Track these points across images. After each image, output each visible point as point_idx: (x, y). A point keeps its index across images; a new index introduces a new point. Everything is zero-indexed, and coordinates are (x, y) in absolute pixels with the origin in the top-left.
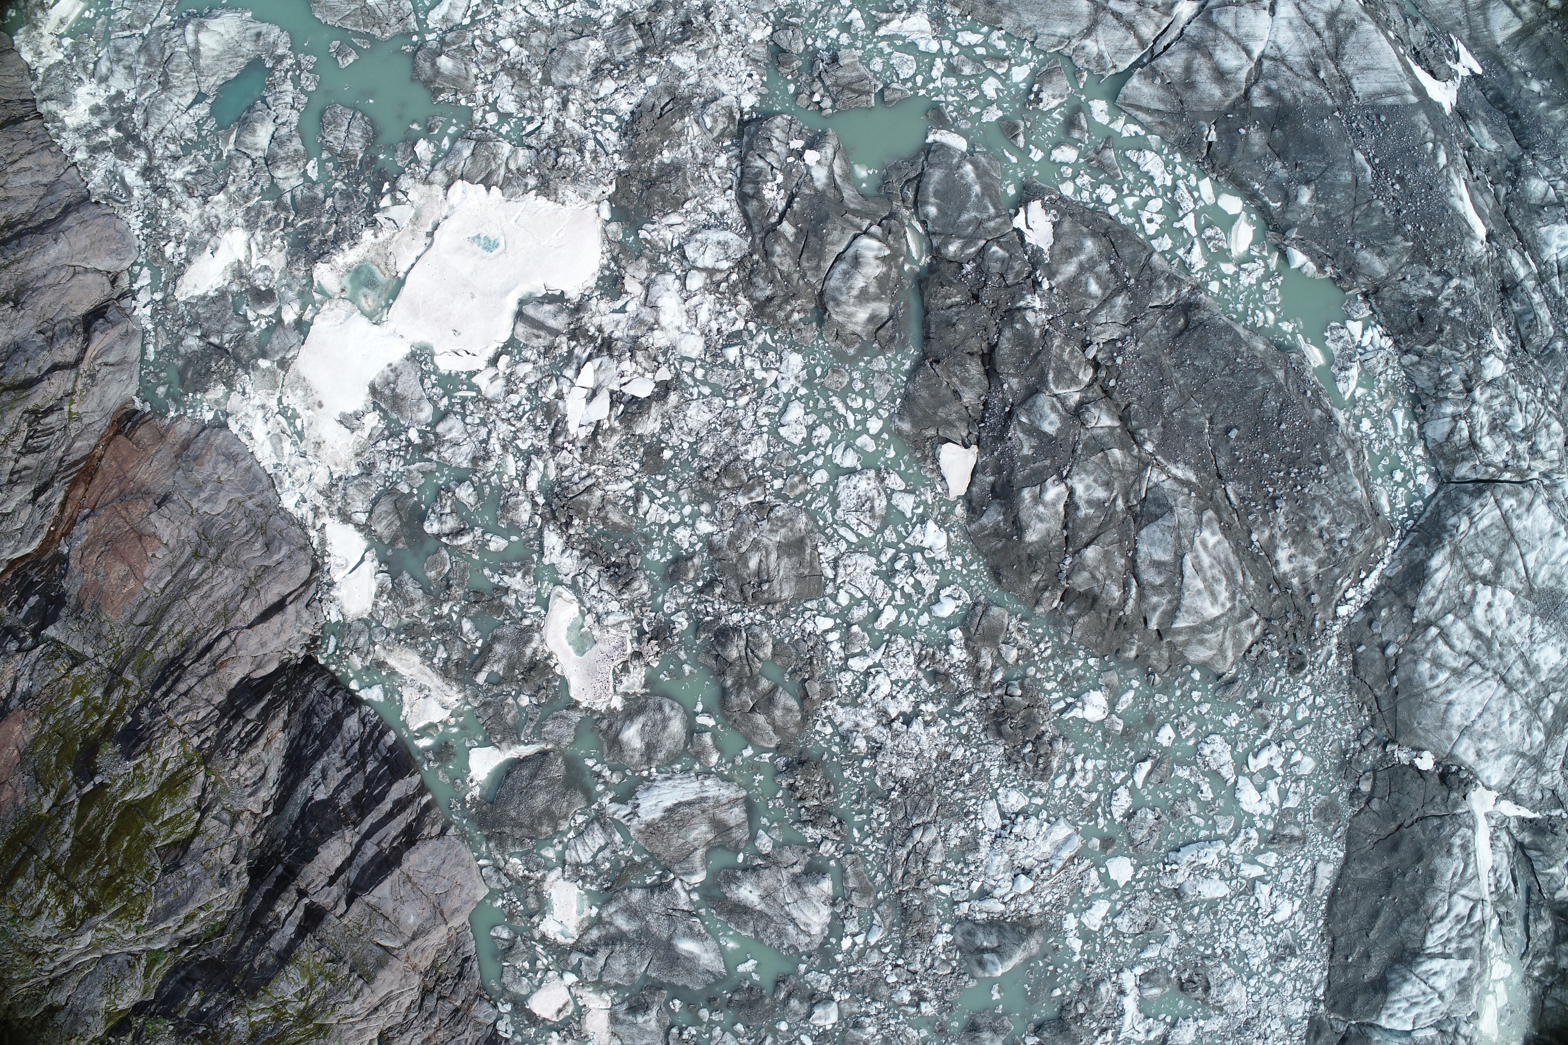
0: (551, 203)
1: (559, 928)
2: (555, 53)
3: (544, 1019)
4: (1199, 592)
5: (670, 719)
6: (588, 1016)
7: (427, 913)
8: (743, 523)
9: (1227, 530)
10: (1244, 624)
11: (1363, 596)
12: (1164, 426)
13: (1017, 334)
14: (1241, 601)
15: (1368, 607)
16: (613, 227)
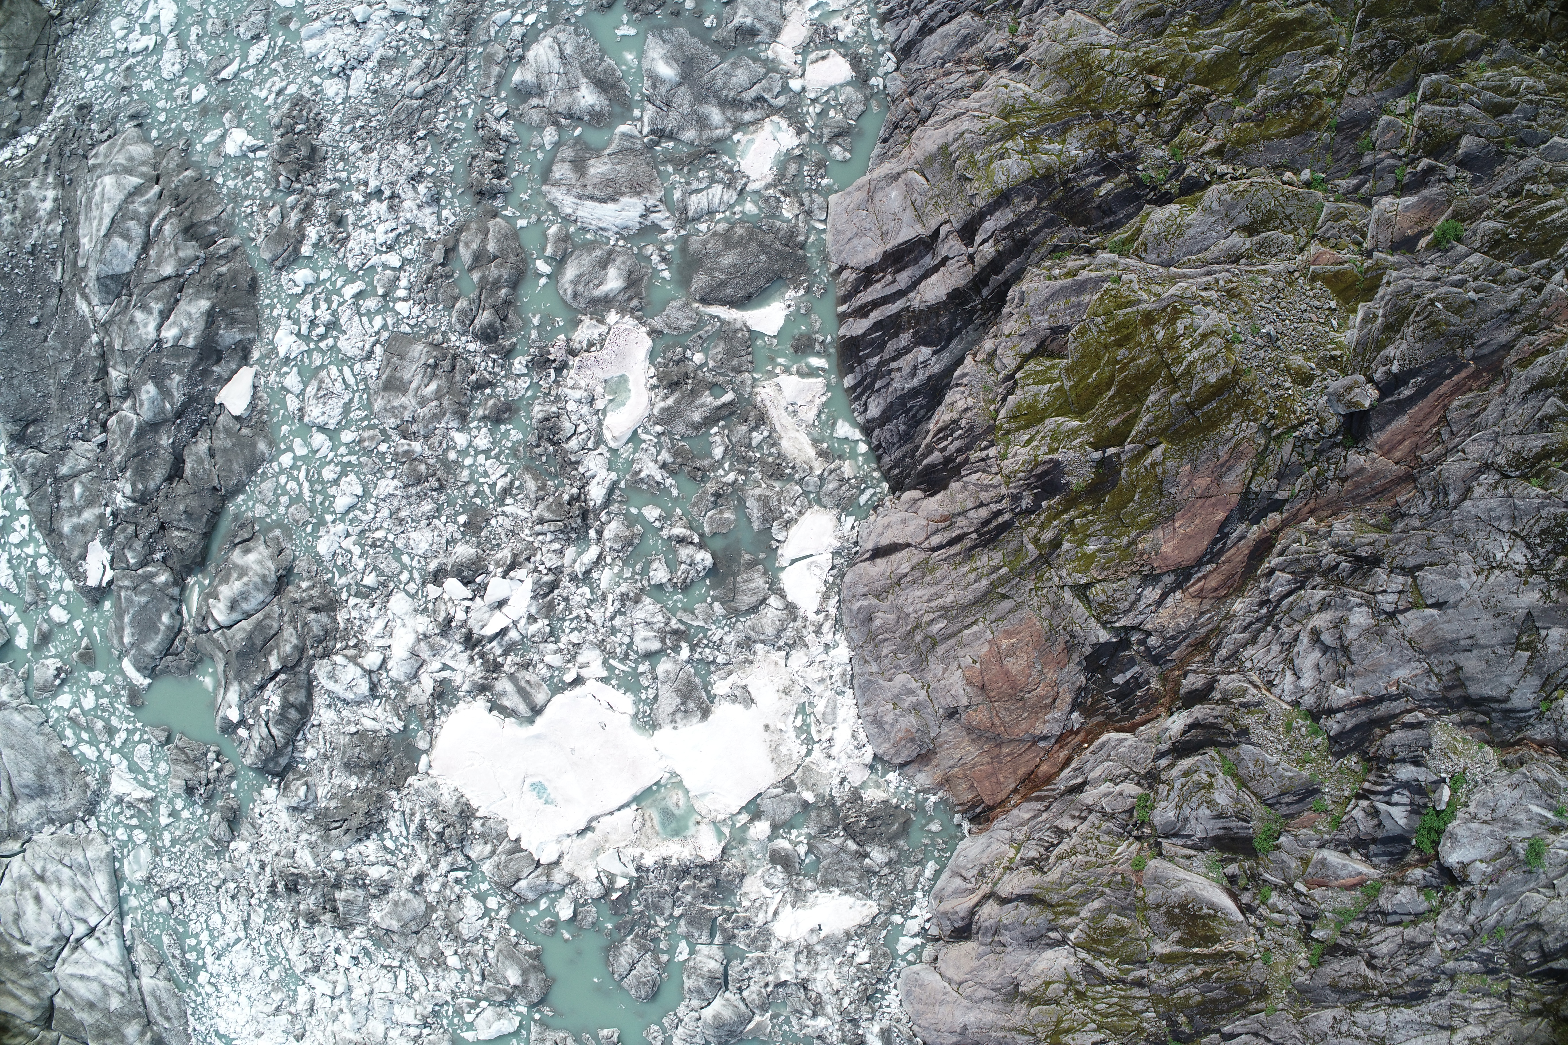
0: (468, 796)
1: (779, 135)
2: (414, 928)
3: (844, 56)
4: (109, 201)
5: (572, 282)
6: (799, 43)
7: (880, 196)
8: (426, 427)
9: (75, 244)
10: (99, 161)
12: (79, 351)
13: (144, 481)
16: (422, 745)
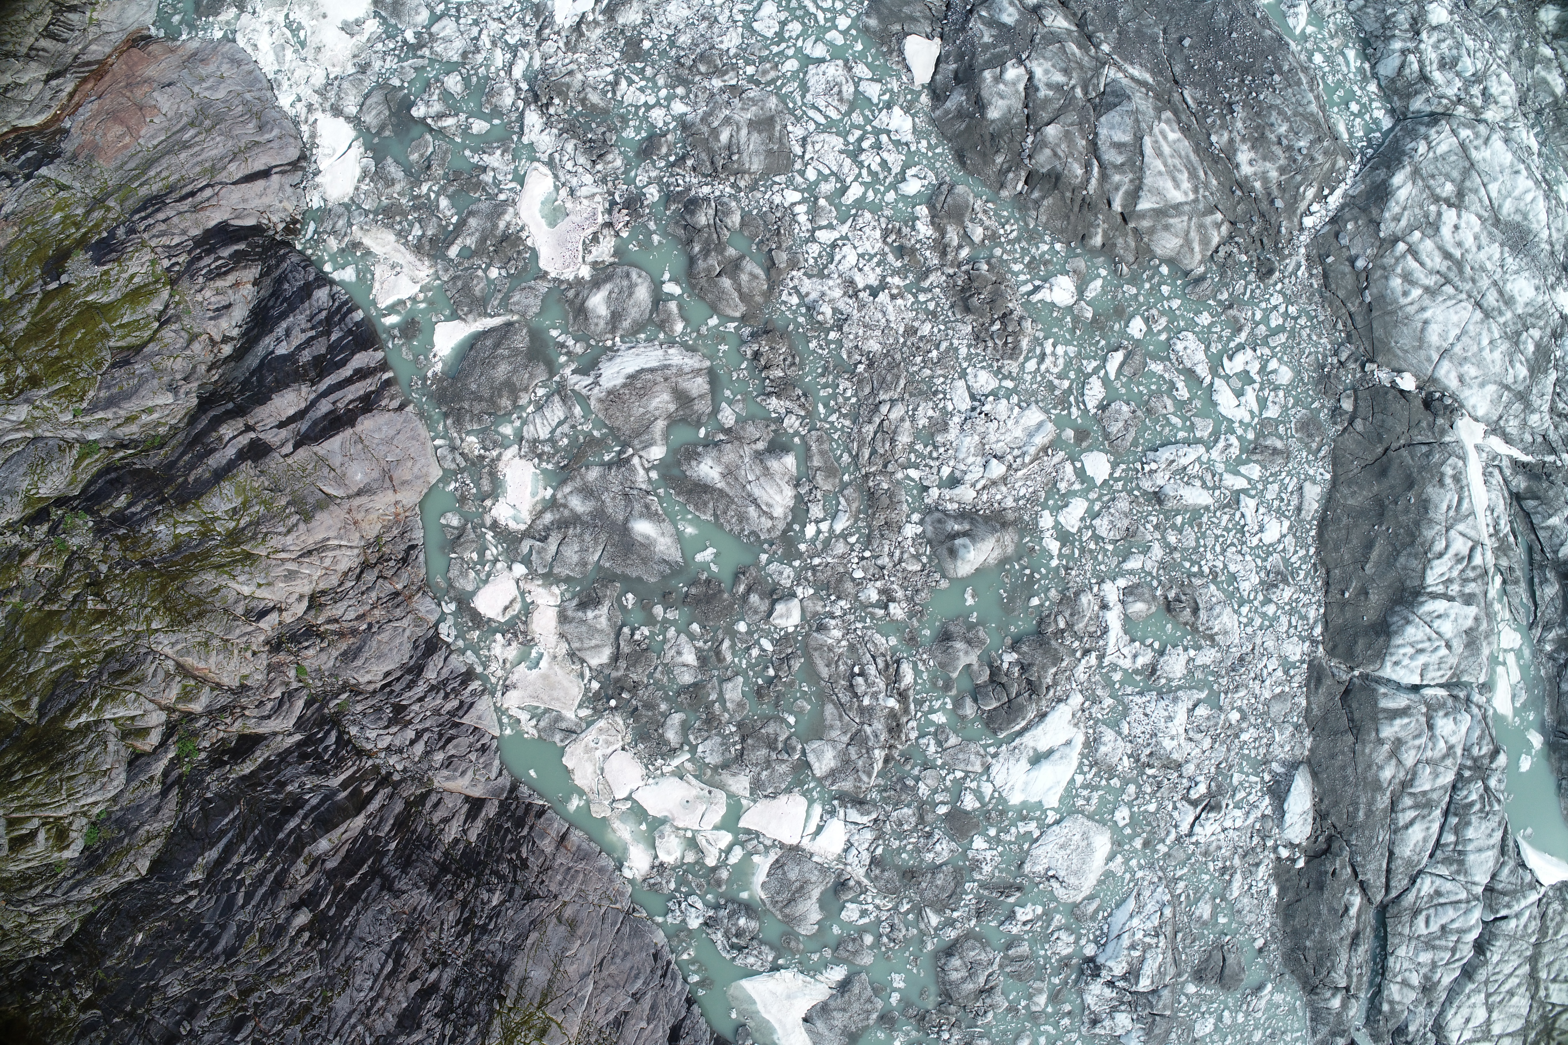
1: (512, 512)
3: (490, 620)
4: (1160, 173)
5: (636, 285)
6: (536, 614)
7: (375, 474)
8: (716, 103)
9: (1186, 130)
10: (1208, 220)
11: (1327, 211)
12: (1118, 32)
14: (1204, 197)
15: (1333, 220)
